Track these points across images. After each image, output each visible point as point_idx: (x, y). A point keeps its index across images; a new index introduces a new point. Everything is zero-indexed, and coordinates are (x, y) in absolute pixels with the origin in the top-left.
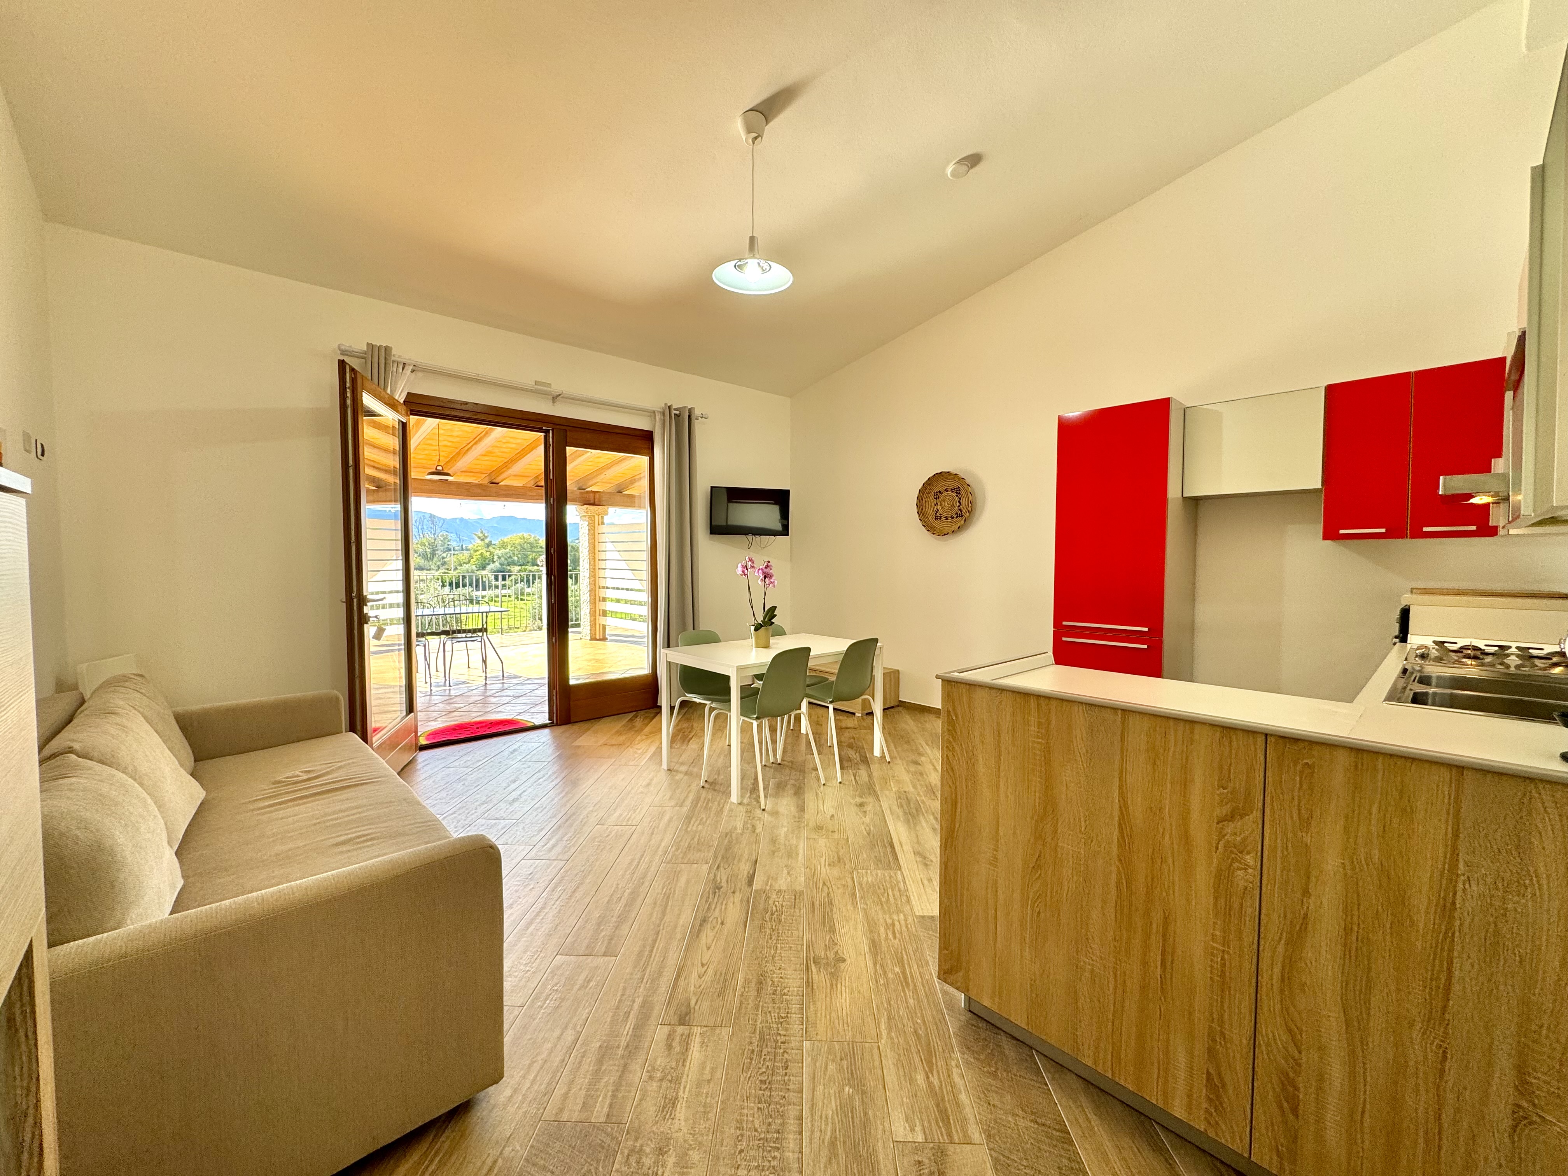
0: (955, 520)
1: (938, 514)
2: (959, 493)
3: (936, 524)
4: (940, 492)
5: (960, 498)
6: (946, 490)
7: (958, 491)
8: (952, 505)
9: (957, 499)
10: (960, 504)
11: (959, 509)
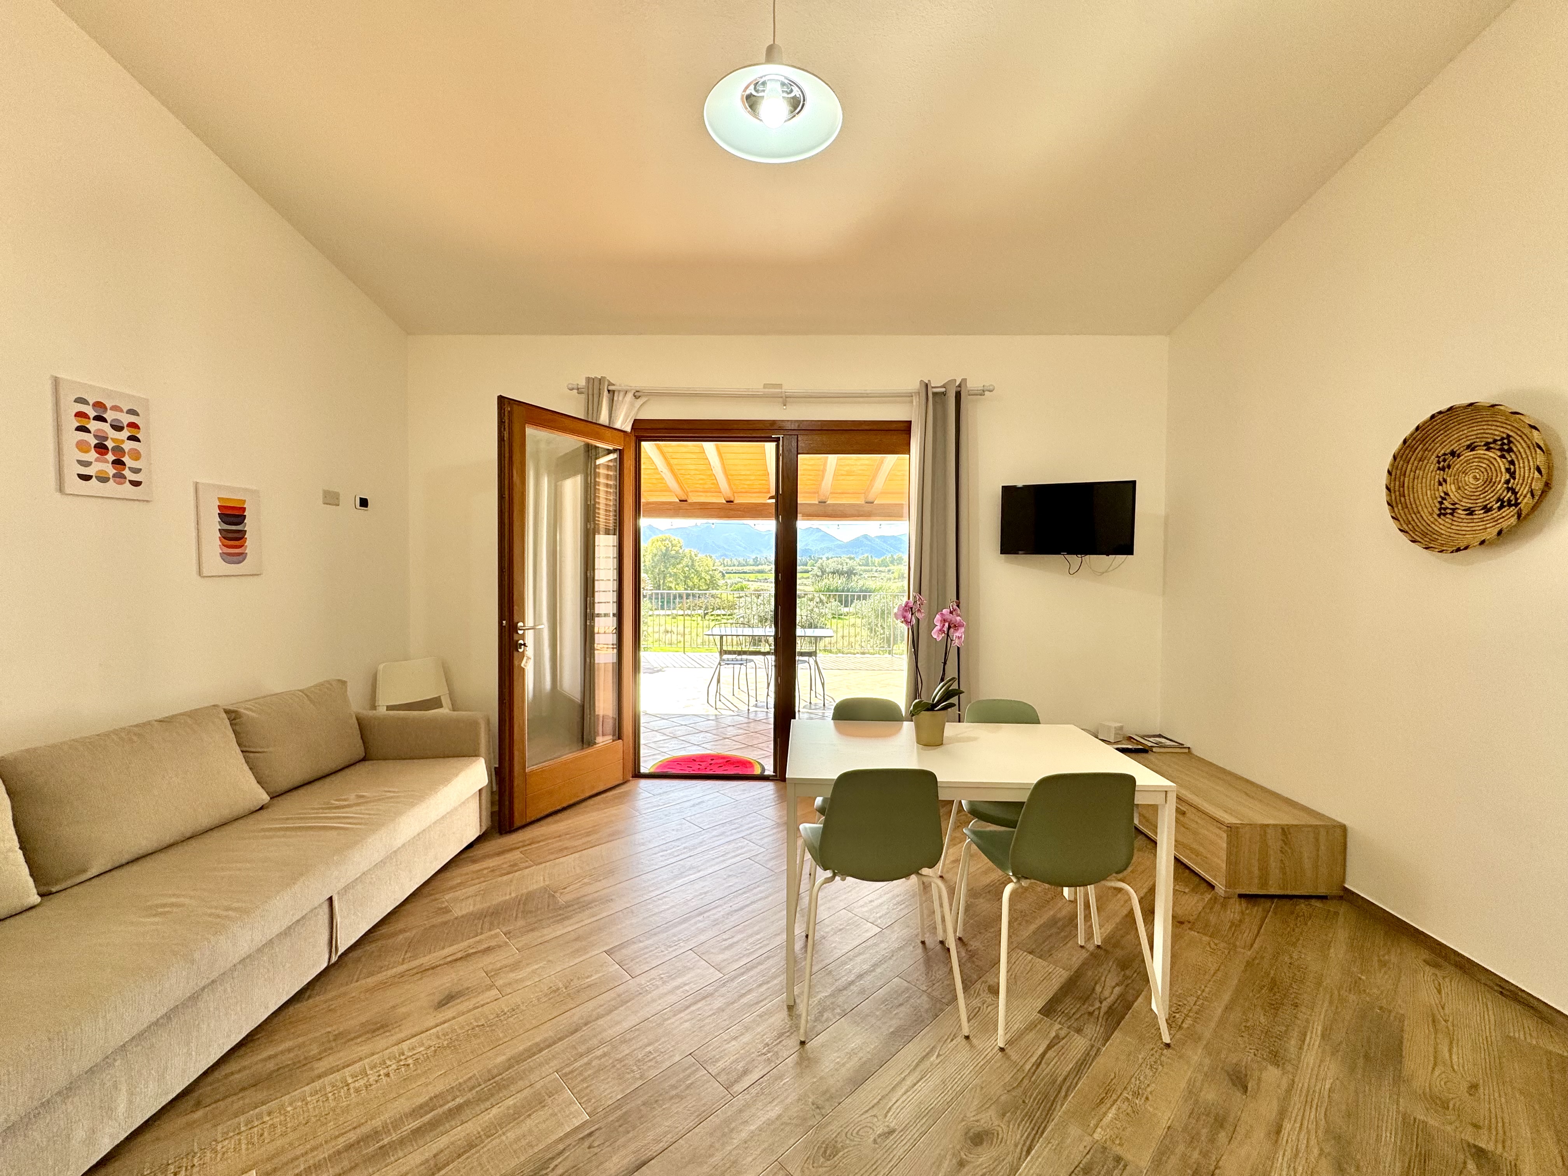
0: (1495, 514)
1: (1446, 504)
2: (1510, 450)
3: (1443, 526)
4: (1453, 453)
5: (1512, 462)
6: (1471, 447)
7: (1505, 446)
8: (1489, 482)
9: (1502, 465)
10: (1513, 475)
11: (1508, 489)
